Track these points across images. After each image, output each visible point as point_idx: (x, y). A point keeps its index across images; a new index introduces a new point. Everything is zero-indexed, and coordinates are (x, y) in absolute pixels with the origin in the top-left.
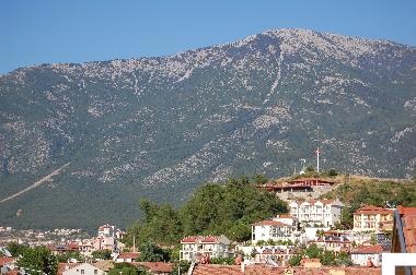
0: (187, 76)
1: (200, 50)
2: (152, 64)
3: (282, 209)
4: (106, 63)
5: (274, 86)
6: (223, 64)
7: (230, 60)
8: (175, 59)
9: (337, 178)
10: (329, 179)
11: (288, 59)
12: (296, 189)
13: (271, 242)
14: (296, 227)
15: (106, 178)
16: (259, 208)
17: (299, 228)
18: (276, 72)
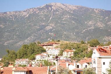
0: (27, 16)
1: (30, 9)
2: (18, 13)
3: (44, 51)
4: (5, 13)
5: (51, 18)
6: (37, 12)
7: (39, 11)
8: (24, 11)
9: (60, 42)
10: (58, 43)
11: (54, 11)
12: (48, 45)
13: (40, 60)
14: (48, 56)
15: (5, 44)
16: (38, 51)
17: (49, 56)
18: (51, 14)
